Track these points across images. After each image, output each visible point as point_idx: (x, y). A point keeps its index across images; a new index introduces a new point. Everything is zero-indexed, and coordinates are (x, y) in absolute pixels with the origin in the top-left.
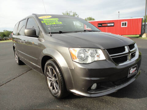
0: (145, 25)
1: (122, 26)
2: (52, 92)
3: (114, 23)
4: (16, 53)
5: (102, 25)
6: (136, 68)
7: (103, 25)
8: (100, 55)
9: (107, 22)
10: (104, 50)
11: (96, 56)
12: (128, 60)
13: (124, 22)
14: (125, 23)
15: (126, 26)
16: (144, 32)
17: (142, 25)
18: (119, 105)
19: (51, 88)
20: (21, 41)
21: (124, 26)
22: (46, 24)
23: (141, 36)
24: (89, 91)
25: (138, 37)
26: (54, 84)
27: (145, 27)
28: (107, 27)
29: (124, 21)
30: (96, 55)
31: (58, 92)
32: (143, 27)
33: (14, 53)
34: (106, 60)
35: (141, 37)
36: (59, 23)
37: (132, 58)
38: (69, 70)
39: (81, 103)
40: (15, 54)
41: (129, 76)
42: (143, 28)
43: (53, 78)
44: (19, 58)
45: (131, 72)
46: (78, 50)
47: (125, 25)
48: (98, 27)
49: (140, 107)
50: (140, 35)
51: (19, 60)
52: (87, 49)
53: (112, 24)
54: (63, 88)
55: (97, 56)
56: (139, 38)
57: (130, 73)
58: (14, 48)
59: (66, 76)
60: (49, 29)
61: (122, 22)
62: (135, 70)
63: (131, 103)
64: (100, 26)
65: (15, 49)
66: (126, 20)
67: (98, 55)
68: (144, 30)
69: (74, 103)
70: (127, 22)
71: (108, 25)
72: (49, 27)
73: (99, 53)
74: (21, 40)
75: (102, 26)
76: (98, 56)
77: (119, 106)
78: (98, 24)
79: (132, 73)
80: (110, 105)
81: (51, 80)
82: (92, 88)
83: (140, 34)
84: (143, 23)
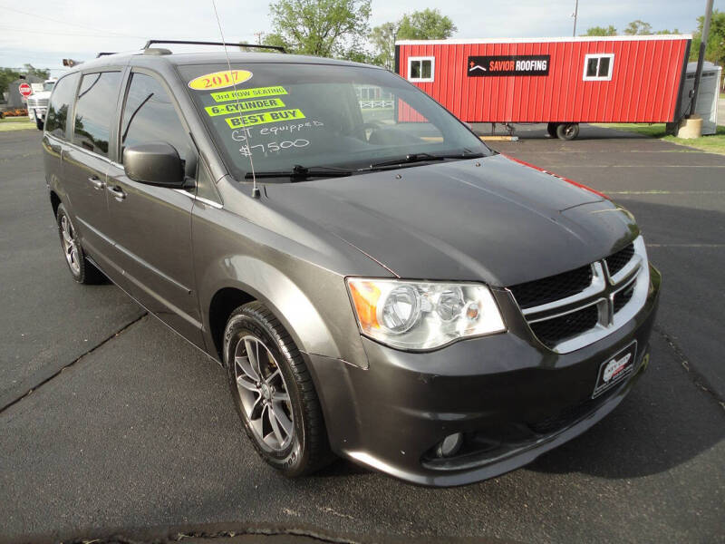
0: (698, 74)
1: (585, 78)
2: (261, 444)
3: (547, 58)
4: (64, 225)
5: (487, 66)
6: (629, 355)
7: (495, 66)
8: (479, 305)
9: (514, 53)
10: (503, 289)
11: (464, 310)
12: (597, 324)
13: (599, 56)
14: (605, 62)
15: (608, 78)
16: (692, 112)
17: (684, 76)
18: (545, 509)
19: (256, 426)
20: (100, 184)
21: (596, 78)
22: (229, 121)
23: (672, 129)
24: (427, 462)
25: (658, 135)
26: (272, 414)
27: (696, 84)
28: (512, 79)
29: (597, 51)
30: (466, 306)
31: (289, 450)
32: (690, 83)
33: (55, 222)
34: (503, 332)
35: (675, 134)
36: (291, 117)
37: (616, 311)
38: (346, 370)
39: (389, 494)
40: (61, 229)
41: (598, 391)
42: (686, 92)
43: (265, 387)
44: (83, 254)
45: (607, 376)
46: (385, 287)
47: (604, 72)
48: (471, 74)
49: (632, 516)
50: (668, 124)
51: (86, 261)
52: (426, 286)
53: (541, 65)
54: (313, 440)
55: (469, 311)
56: (663, 139)
57: (602, 381)
58: (55, 200)
59: (327, 393)
60: (246, 151)
61: (588, 57)
62: (626, 361)
63: (598, 501)
64: (477, 73)
65: (62, 206)
66: (607, 47)
67: (473, 308)
68: (693, 101)
69: (357, 496)
70: (611, 56)
71: (521, 66)
72: (243, 143)
73: (477, 301)
74: (96, 178)
75: (488, 74)
76: (474, 314)
77: (546, 514)
78: (471, 59)
79: (611, 380)
80: (512, 507)
81: (256, 395)
82: (440, 451)
83: (672, 121)
84: (692, 67)
